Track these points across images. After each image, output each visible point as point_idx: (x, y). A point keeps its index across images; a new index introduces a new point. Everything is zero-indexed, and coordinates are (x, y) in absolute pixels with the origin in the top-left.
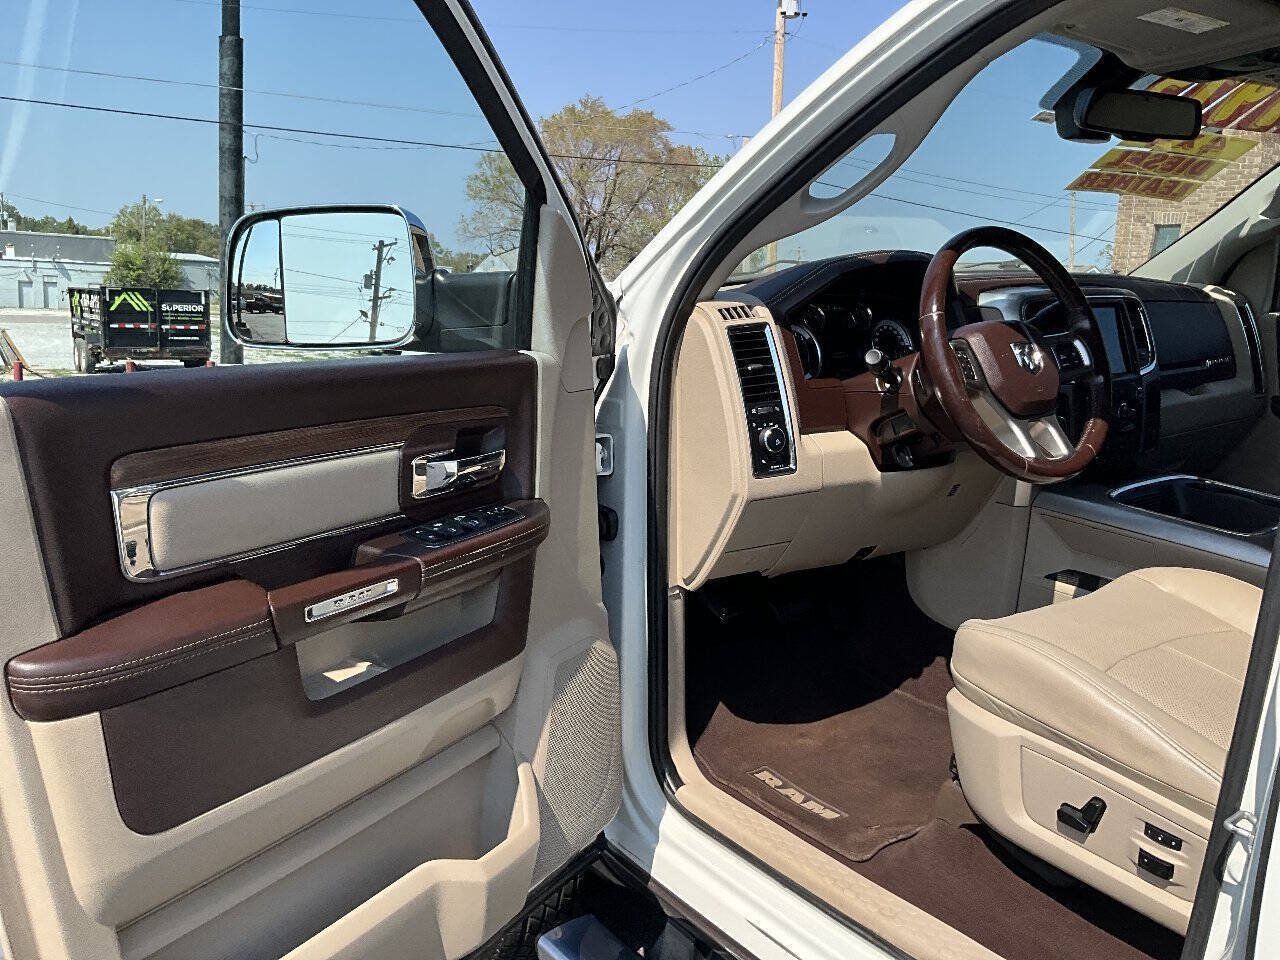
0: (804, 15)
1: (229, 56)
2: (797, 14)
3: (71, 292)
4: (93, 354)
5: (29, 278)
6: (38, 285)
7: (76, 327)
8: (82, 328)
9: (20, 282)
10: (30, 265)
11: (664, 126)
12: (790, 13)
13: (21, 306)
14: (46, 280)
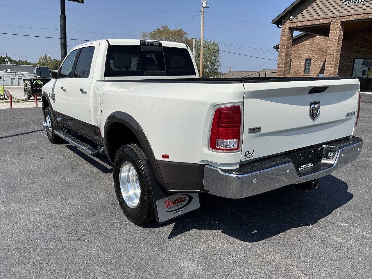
0: (208, 7)
1: (63, 20)
2: (206, 7)
3: (24, 80)
4: (29, 95)
5: (14, 77)
6: (17, 79)
7: (25, 89)
8: (27, 89)
9: (12, 78)
10: (15, 74)
11: (185, 33)
12: (204, 6)
13: (12, 85)
14: (19, 78)
